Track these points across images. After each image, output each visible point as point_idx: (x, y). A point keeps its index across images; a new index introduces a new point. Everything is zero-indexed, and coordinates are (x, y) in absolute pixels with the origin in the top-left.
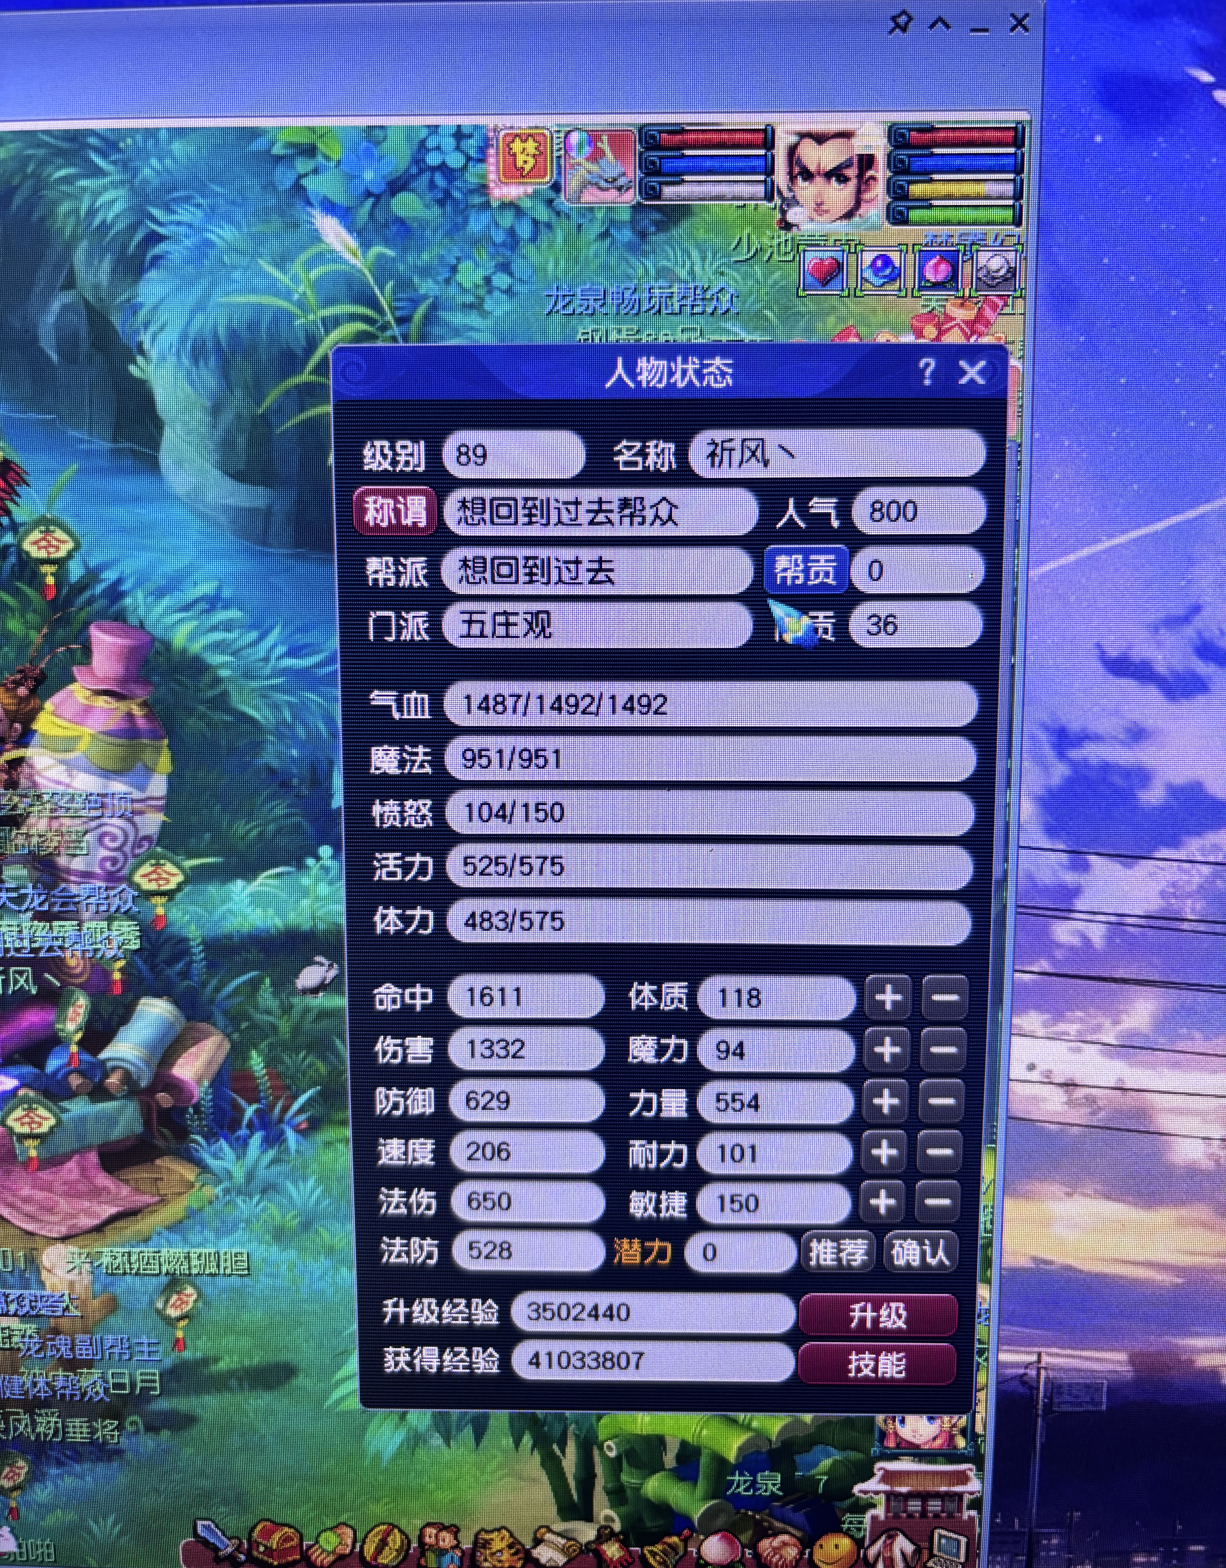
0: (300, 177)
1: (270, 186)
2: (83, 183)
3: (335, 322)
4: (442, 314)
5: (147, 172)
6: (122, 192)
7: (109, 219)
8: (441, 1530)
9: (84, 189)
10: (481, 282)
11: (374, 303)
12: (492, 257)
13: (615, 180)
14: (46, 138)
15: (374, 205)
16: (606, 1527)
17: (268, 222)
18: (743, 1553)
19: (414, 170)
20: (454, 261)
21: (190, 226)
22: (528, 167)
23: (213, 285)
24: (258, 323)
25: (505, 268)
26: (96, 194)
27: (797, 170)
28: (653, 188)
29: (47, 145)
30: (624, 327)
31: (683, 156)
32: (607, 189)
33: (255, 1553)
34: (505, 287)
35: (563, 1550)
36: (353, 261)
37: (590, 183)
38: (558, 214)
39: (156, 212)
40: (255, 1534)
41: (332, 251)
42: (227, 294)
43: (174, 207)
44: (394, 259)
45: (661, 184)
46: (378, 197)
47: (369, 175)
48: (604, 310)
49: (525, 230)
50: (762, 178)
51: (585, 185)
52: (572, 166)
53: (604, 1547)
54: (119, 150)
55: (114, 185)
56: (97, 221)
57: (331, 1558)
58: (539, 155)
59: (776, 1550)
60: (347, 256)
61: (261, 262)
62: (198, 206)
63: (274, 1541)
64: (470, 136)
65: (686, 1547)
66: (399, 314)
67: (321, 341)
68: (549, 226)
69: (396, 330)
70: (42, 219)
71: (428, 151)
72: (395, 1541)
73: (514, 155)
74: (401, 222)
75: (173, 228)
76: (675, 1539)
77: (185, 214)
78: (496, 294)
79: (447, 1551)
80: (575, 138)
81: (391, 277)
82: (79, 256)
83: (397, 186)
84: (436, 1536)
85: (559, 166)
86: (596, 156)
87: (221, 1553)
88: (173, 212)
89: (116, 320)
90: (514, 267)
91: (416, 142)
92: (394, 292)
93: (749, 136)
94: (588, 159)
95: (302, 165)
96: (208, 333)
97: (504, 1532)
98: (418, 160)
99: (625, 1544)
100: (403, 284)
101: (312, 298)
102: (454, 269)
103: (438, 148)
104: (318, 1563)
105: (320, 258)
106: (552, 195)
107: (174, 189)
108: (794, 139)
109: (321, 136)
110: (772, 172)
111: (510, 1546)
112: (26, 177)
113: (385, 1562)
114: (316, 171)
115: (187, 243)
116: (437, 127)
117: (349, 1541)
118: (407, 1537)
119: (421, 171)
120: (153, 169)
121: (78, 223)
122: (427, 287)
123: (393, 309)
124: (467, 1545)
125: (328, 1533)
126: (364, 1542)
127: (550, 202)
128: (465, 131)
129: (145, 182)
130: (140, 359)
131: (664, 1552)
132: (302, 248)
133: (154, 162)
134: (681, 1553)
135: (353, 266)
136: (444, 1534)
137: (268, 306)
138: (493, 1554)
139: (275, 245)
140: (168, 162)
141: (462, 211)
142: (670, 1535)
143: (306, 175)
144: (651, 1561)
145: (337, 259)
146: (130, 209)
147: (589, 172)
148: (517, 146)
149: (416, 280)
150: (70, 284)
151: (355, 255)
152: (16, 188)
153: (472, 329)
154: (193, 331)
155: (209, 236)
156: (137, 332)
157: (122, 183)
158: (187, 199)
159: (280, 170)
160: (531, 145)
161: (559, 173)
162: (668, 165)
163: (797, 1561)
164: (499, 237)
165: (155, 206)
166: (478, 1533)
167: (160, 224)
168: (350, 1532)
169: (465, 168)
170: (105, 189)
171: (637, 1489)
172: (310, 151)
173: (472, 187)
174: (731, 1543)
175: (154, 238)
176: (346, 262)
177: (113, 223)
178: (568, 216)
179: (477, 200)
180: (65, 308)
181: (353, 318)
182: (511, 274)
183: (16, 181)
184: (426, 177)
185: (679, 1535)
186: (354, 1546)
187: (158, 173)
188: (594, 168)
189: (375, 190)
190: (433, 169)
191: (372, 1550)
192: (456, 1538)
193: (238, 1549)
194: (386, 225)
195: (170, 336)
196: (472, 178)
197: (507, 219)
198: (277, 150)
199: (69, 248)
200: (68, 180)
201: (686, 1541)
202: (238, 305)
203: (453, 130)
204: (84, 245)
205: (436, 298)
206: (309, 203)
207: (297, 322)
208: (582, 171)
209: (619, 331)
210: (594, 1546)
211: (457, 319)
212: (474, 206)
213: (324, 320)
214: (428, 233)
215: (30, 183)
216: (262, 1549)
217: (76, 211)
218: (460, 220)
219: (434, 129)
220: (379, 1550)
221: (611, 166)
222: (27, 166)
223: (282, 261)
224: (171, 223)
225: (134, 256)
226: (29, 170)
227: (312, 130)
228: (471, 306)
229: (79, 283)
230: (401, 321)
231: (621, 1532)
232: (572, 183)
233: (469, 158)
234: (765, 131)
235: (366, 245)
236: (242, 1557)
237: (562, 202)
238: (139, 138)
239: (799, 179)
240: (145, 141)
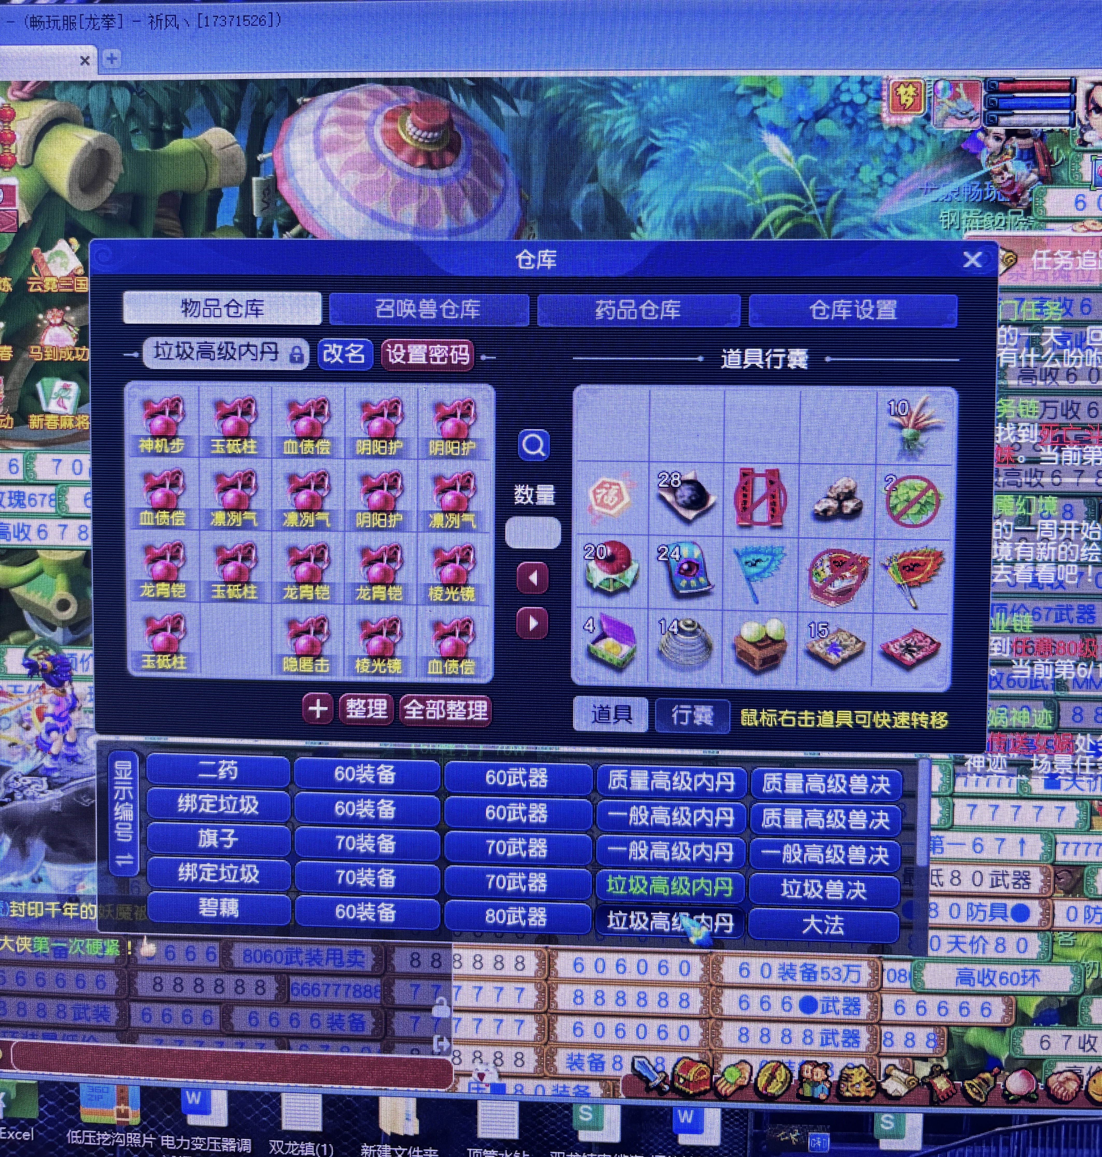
0: (755, 108)
1: (732, 114)
2: (606, 112)
3: (775, 205)
4: (847, 200)
5: (650, 105)
6: (633, 118)
7: (623, 137)
8: (815, 1067)
9: (607, 116)
10: (875, 179)
11: (801, 192)
12: (883, 162)
13: (967, 113)
14: (584, 83)
15: (804, 127)
16: (937, 1066)
17: (731, 138)
18: (1037, 1086)
19: (832, 105)
20: (857, 165)
21: (678, 140)
22: (909, 104)
23: (691, 179)
24: (722, 204)
25: (892, 170)
26: (616, 119)
27: (1092, 106)
28: (993, 118)
29: (583, 87)
30: (972, 210)
31: (1014, 97)
32: (962, 119)
33: (677, 1084)
34: (891, 182)
35: (905, 1083)
36: (788, 164)
37: (950, 115)
38: (929, 135)
39: (656, 132)
40: (677, 1069)
41: (774, 158)
42: (700, 186)
43: (668, 128)
44: (816, 163)
45: (998, 115)
46: (807, 122)
47: (801, 108)
48: (958, 199)
49: (906, 146)
50: (1068, 111)
51: (947, 116)
52: (939, 103)
53: (935, 1081)
54: (633, 91)
55: (628, 114)
56: (615, 137)
57: (733, 1088)
58: (917, 95)
59: (1061, 1084)
60: (784, 161)
61: (726, 165)
62: (684, 127)
63: (691, 1076)
64: (870, 83)
65: (995, 1081)
66: (818, 200)
67: (764, 218)
68: (922, 142)
69: (816, 211)
70: (578, 136)
71: (841, 92)
72: (782, 1074)
73: (900, 96)
74: (822, 138)
75: (666, 142)
76: (987, 1075)
77: (674, 133)
78: (885, 187)
79: (819, 1083)
80: (940, 85)
81: (814, 175)
82: (601, 160)
83: (819, 115)
84: (812, 1071)
85: (930, 104)
86: (955, 97)
87: (651, 1084)
88: (668, 131)
89: (624, 203)
90: (898, 170)
91: (833, 87)
92: (816, 185)
93: (1060, 84)
94: (949, 99)
95: (756, 101)
96: (686, 211)
97: (862, 1068)
98: (835, 98)
99: (950, 1079)
100: (822, 180)
101: (759, 189)
102: (857, 171)
103: (848, 90)
104: (723, 1092)
105: (766, 162)
106: (924, 122)
107: (669, 116)
108: (1090, 86)
109: (770, 82)
110: (1075, 108)
111: (866, 1080)
112: (567, 108)
113: (773, 1091)
114: (765, 105)
115: (674, 151)
116: (848, 77)
117: (747, 1075)
118: (790, 1072)
119: (836, 106)
120: (655, 103)
121: (602, 138)
122: (839, 182)
123: (815, 197)
124: (834, 1078)
125: (732, 1069)
126: (758, 1075)
127: (923, 127)
128: (866, 79)
129: (649, 112)
130: (639, 229)
131: (979, 1085)
132: (755, 155)
133: (655, 98)
134: (992, 1084)
135: (788, 167)
136: (818, 1070)
137: (730, 194)
138: (853, 1086)
139: (735, 154)
140: (665, 98)
141: (863, 132)
142: (984, 1072)
143: (758, 107)
144: (970, 1092)
145: (777, 162)
146: (639, 129)
147: (950, 107)
148: (902, 90)
149: (831, 177)
150: (594, 178)
151: (789, 160)
152: (561, 115)
153: (868, 210)
154: (676, 210)
155: (692, 147)
156: (638, 210)
157: (634, 112)
158: (677, 123)
159: (741, 104)
160: (911, 90)
161: (930, 108)
162: (1003, 104)
163: (1077, 1093)
164: (888, 150)
165: (655, 127)
166: (843, 1069)
167: (657, 139)
168: (748, 1068)
169: (866, 103)
170: (622, 116)
171: (961, 1037)
172: (762, 92)
173: (870, 116)
174: (1029, 1078)
175: (654, 148)
176: (784, 165)
177: (626, 138)
178: (935, 136)
179: (874, 125)
180: (589, 195)
181: (787, 202)
182: (896, 174)
183: (561, 110)
184: (840, 109)
185: (990, 1072)
186: (750, 1080)
187: (659, 106)
188: (953, 105)
189: (805, 118)
190: (844, 104)
191: (764, 1082)
192: (826, 1073)
193: (664, 1081)
194: (811, 141)
195: (660, 213)
196: (871, 110)
197: (894, 138)
198: (740, 91)
199: (595, 155)
200: (598, 110)
201: (995, 1076)
202: (708, 193)
203: (859, 79)
204: (605, 153)
205: (845, 189)
206: (759, 126)
207: (749, 205)
208: (946, 108)
209: (969, 213)
210: (928, 1080)
211: (858, 203)
212: (871, 129)
213: (767, 203)
214: (840, 147)
215: (570, 112)
216: (682, 1081)
217: (601, 131)
218: (862, 137)
219: (846, 78)
220: (769, 1083)
221: (964, 102)
222: (569, 100)
223: (739, 164)
224: (665, 139)
225: (638, 161)
226: (571, 103)
227: (763, 78)
228: (868, 195)
229: (600, 178)
230: (820, 204)
231: (948, 1070)
232: (938, 115)
233: (869, 98)
234: (1070, 81)
235: (797, 154)
236: (667, 1087)
237: (931, 126)
238: (646, 83)
239: (1093, 112)
240: (650, 84)
